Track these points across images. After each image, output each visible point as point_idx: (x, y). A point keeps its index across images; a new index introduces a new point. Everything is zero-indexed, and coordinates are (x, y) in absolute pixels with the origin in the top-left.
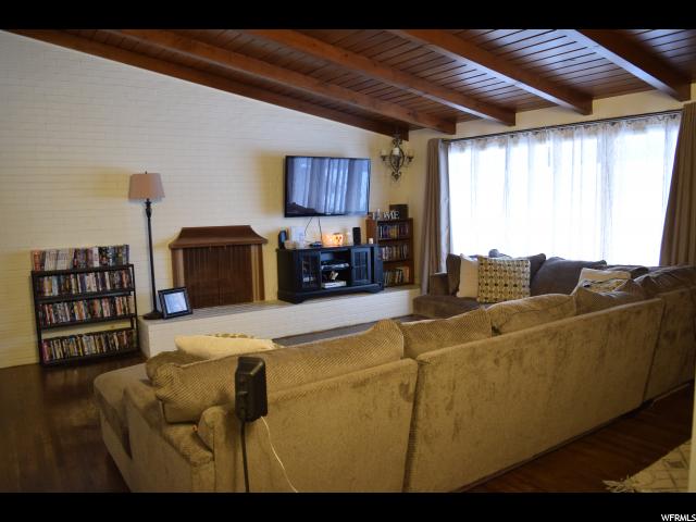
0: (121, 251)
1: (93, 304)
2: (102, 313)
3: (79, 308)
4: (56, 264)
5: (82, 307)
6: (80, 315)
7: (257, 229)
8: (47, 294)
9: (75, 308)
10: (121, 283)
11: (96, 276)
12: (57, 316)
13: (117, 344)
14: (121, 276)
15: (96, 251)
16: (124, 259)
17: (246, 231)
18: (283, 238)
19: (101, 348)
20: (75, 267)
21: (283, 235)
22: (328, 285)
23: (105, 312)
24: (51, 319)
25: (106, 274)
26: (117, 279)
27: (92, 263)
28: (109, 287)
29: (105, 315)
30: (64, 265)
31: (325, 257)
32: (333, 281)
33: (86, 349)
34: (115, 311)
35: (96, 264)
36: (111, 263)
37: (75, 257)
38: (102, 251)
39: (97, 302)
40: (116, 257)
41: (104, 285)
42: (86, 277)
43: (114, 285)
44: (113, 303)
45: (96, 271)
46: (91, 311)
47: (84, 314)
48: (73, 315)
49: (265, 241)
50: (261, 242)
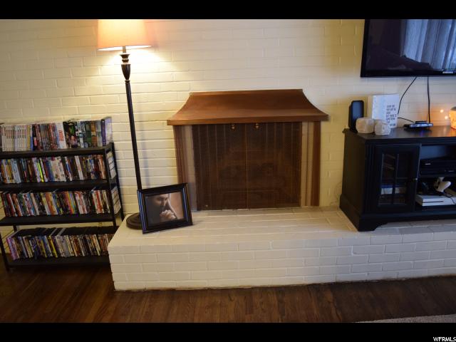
0: (94, 128)
1: (64, 197)
2: (77, 208)
3: (48, 200)
4: (14, 143)
5: (52, 199)
6: (51, 209)
7: (313, 97)
8: (9, 181)
9: (44, 199)
10: (97, 172)
11: (63, 161)
12: (23, 208)
13: (98, 249)
14: (96, 162)
15: (61, 128)
16: (100, 139)
17: (296, 98)
18: (356, 112)
19: (79, 251)
20: (35, 148)
21: (356, 107)
22: (428, 201)
23: (80, 208)
24: (17, 212)
25: (77, 158)
26: (91, 166)
27: (57, 144)
28: (81, 177)
29: (81, 212)
30: (23, 145)
31: (427, 152)
32: (440, 194)
33: (61, 250)
34: (92, 207)
35: (63, 145)
36: (82, 145)
37: (34, 135)
38: (68, 126)
39: (69, 195)
40: (87, 135)
41: (75, 173)
42: (52, 163)
43: (89, 174)
44: (89, 198)
45: (62, 154)
46: (64, 206)
47: (55, 209)
48: (42, 208)
49: (325, 117)
50: (318, 118)
